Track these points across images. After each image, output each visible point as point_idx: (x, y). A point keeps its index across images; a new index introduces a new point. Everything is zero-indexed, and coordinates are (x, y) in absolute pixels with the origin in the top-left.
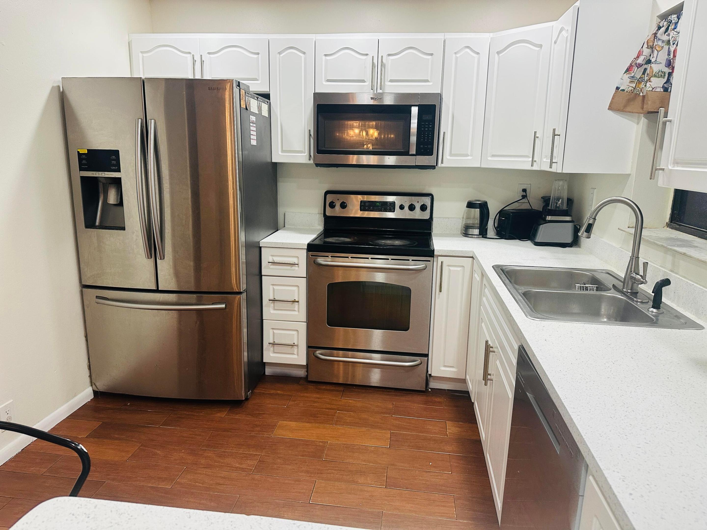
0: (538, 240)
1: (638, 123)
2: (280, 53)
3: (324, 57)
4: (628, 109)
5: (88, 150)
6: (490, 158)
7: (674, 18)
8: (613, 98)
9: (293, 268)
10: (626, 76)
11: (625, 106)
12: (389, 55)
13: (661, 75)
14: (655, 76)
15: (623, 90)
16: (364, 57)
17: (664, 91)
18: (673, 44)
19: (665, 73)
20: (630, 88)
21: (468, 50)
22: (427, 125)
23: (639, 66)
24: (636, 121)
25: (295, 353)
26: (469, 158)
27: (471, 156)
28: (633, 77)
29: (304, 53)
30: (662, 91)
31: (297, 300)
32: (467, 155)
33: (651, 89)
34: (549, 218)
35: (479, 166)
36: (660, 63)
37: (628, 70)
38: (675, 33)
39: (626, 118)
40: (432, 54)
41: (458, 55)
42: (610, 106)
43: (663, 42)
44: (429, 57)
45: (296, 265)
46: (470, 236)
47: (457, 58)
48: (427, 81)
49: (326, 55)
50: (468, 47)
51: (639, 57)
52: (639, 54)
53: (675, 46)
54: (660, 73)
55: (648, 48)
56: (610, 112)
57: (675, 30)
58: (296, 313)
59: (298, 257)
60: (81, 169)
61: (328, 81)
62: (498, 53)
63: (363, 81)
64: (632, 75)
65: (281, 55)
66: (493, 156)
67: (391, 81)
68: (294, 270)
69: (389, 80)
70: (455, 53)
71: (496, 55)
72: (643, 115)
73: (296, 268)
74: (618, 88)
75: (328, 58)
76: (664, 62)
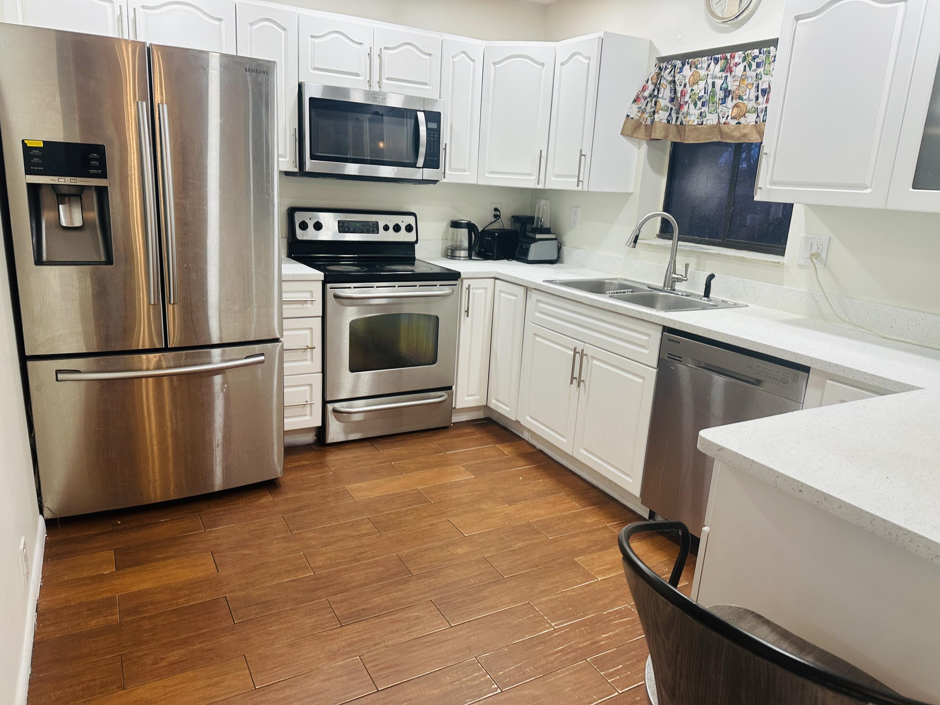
0: (531, 257)
1: (639, 148)
2: (251, 24)
3: (310, 39)
4: (635, 135)
5: (43, 142)
6: (487, 175)
7: (679, 63)
8: (624, 124)
9: (305, 306)
10: (635, 107)
11: (633, 132)
12: (386, 48)
13: (665, 109)
14: (662, 109)
15: (632, 118)
16: (358, 46)
17: (668, 123)
18: (680, 85)
19: (668, 108)
20: (638, 117)
21: (463, 55)
22: (432, 134)
23: (645, 98)
24: (638, 146)
25: (308, 413)
26: (467, 173)
27: (469, 171)
28: (640, 108)
29: (284, 29)
30: (666, 122)
31: (310, 346)
32: (464, 171)
33: (659, 120)
34: (538, 236)
35: (475, 182)
36: (666, 99)
37: (635, 101)
38: (681, 76)
39: (632, 143)
40: (430, 55)
41: (455, 60)
42: (622, 131)
43: (667, 81)
44: (428, 57)
45: (309, 302)
46: (457, 258)
47: (454, 62)
48: (425, 84)
49: (312, 36)
50: (464, 52)
51: (645, 91)
52: (644, 89)
53: (682, 87)
54: (666, 107)
55: (652, 84)
56: (622, 136)
57: (681, 74)
58: (309, 363)
59: (311, 292)
60: (28, 172)
61: (315, 69)
62: (494, 64)
63: (357, 75)
64: (640, 106)
65: (254, 27)
66: (492, 172)
67: (388, 79)
68: (307, 308)
69: (386, 77)
70: (453, 57)
71: (492, 65)
72: (645, 141)
73: (309, 305)
74: (628, 116)
75: (313, 39)
76: (668, 98)
